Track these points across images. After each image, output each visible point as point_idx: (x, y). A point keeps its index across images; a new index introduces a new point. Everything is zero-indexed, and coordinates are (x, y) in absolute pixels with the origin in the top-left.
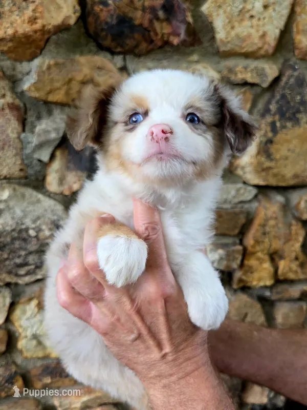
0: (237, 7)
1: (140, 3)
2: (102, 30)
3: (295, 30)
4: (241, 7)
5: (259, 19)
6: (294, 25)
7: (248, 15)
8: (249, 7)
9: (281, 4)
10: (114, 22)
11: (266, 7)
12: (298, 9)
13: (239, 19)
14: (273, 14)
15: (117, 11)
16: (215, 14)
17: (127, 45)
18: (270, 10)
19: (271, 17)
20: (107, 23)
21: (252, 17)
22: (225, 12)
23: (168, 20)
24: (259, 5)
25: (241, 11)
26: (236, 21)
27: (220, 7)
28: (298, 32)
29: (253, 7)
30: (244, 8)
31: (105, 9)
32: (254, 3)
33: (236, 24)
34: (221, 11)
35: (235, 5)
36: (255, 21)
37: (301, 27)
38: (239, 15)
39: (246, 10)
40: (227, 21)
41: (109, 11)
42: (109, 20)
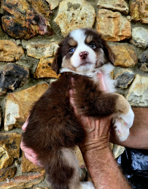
0: (69, 19)
1: (24, 18)
2: (8, 29)
3: (97, 28)
4: (71, 19)
5: (80, 24)
6: (97, 26)
7: (75, 22)
8: (75, 19)
9: (89, 17)
10: (13, 26)
11: (82, 19)
12: (98, 20)
13: (71, 24)
14: (86, 21)
15: (14, 21)
16: (59, 22)
17: (20, 35)
18: (85, 20)
19: (85, 23)
20: (10, 26)
21: (77, 23)
22: (64, 21)
23: (37, 24)
24: (79, 18)
25: (71, 20)
26: (69, 24)
27: (61, 19)
28: (98, 29)
29: (77, 19)
30: (73, 19)
31: (8, 20)
32: (77, 17)
33: (70, 26)
34: (62, 21)
35: (68, 18)
36: (78, 25)
37: (99, 27)
38: (71, 22)
39: (74, 20)
40: (65, 24)
41: (10, 21)
42: (10, 25)
